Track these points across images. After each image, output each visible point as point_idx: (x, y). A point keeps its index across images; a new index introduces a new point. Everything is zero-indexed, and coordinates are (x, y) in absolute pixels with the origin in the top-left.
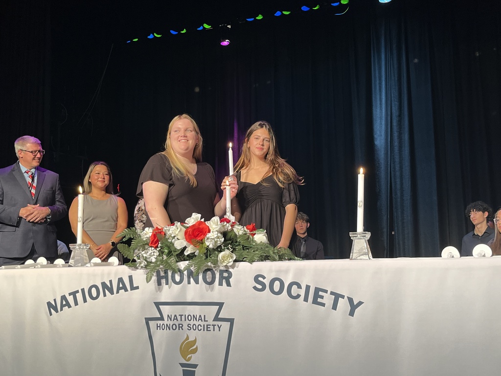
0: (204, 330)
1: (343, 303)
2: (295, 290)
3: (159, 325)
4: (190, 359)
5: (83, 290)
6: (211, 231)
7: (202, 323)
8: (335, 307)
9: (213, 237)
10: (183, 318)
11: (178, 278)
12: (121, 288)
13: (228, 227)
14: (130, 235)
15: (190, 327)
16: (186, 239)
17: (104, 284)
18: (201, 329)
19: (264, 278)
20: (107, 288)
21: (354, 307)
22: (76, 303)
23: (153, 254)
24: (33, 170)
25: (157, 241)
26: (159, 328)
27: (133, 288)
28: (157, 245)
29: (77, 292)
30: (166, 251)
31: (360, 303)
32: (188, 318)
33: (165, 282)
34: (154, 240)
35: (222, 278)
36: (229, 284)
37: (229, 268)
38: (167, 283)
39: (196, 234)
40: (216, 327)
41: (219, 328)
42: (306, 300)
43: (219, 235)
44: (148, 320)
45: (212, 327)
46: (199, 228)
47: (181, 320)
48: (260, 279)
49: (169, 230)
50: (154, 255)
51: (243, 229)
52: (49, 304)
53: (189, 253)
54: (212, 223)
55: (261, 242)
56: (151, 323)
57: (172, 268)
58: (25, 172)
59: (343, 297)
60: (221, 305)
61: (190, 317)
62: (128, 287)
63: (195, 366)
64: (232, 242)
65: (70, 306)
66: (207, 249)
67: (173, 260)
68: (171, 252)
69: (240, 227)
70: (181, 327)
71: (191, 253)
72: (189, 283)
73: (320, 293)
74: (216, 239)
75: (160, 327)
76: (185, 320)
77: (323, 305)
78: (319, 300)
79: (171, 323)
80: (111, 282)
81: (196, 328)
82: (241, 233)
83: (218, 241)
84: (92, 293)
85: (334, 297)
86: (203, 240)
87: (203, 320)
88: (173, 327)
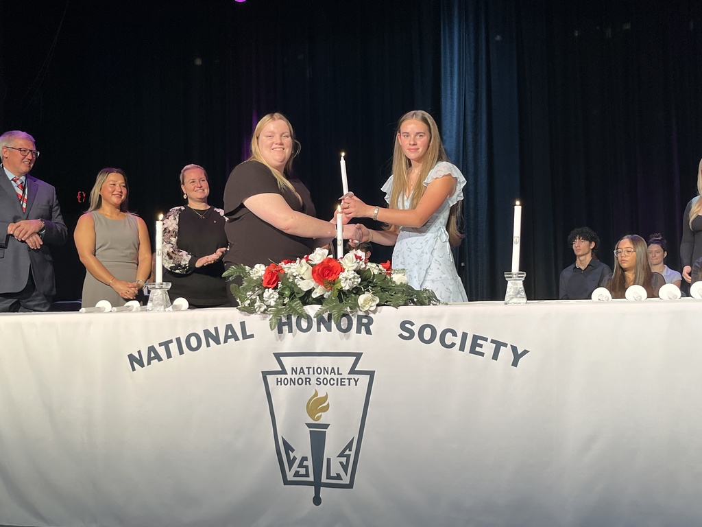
0: (337, 385)
1: (506, 354)
2: (449, 338)
3: (279, 380)
4: (319, 418)
5: (178, 340)
6: (346, 270)
7: (335, 377)
8: (495, 357)
10: (311, 370)
11: (304, 324)
12: (230, 337)
13: (362, 265)
14: (239, 273)
16: (315, 279)
17: (207, 333)
18: (334, 384)
19: (412, 324)
20: (213, 337)
21: (517, 356)
22: (169, 356)
23: (272, 296)
24: (23, 178)
25: (277, 280)
26: (279, 383)
27: (245, 336)
28: (275, 285)
29: (171, 341)
30: (287, 292)
31: (525, 352)
32: (318, 370)
33: (287, 329)
34: (270, 280)
35: (360, 324)
36: (368, 332)
37: (369, 313)
38: (290, 330)
39: (326, 273)
40: (352, 381)
41: (356, 382)
42: (462, 348)
43: (356, 274)
44: (265, 374)
45: (347, 381)
46: (328, 266)
47: (309, 373)
48: (408, 326)
49: (289, 268)
50: (273, 298)
51: (377, 267)
52: (131, 357)
53: (318, 295)
54: (347, 261)
55: (401, 283)
56: (270, 378)
57: (298, 313)
58: (12, 180)
59: (505, 345)
60: (358, 356)
62: (240, 335)
63: (326, 426)
64: (369, 283)
65: (160, 359)
66: (341, 291)
67: (298, 303)
68: (294, 293)
69: (374, 265)
70: (308, 381)
71: (320, 296)
72: (319, 330)
73: (479, 342)
74: (352, 280)
75: (281, 381)
76: (314, 373)
77: (482, 354)
78: (478, 349)
79: (297, 377)
80: (216, 329)
81: (326, 382)
82: (376, 272)
83: (354, 282)
84: (191, 343)
85: (495, 345)
86: (336, 281)
87: (336, 373)
88: (300, 382)
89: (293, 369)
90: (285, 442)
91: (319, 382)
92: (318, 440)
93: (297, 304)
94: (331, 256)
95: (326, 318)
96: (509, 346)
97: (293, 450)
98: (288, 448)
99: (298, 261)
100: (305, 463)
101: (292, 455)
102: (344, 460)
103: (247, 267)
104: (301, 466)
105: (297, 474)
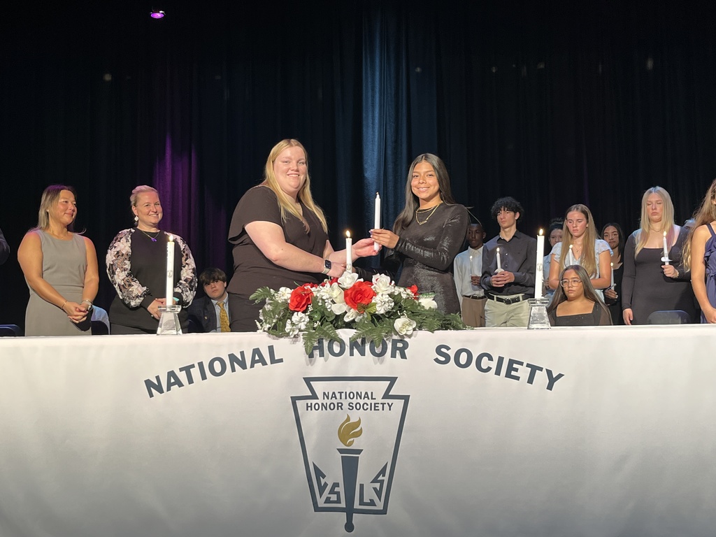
0: (371, 410)
1: (541, 377)
2: (485, 363)
3: (309, 405)
4: (351, 443)
5: (201, 365)
6: (379, 294)
7: (369, 402)
8: (530, 381)
10: (343, 395)
11: (336, 349)
12: (257, 362)
14: (264, 296)
15: (353, 407)
16: (347, 303)
17: (232, 357)
18: (367, 409)
19: (448, 348)
20: (237, 361)
21: (552, 380)
22: (191, 381)
25: (307, 304)
26: (309, 408)
27: (273, 361)
28: (305, 308)
29: (193, 366)
30: (317, 316)
31: (560, 376)
32: (350, 395)
33: (318, 353)
34: (299, 303)
35: (395, 349)
36: (403, 356)
37: (404, 338)
38: (322, 355)
39: (358, 297)
40: (386, 406)
41: (390, 407)
42: (498, 372)
43: (390, 299)
44: (294, 399)
45: (381, 406)
46: (360, 290)
47: (341, 398)
48: (443, 350)
49: (318, 291)
50: (304, 321)
51: (405, 292)
52: (149, 384)
53: (349, 319)
54: (381, 285)
56: (299, 403)
57: (330, 337)
59: (541, 369)
60: (392, 380)
61: (352, 394)
62: (267, 359)
63: (359, 452)
65: (181, 385)
66: (374, 315)
67: (331, 327)
68: (325, 317)
70: (340, 406)
71: (352, 320)
72: (352, 354)
73: (515, 366)
75: (311, 407)
76: (346, 398)
77: (517, 378)
78: (513, 373)
79: (329, 402)
80: (242, 353)
81: (359, 407)
82: (405, 296)
83: (388, 306)
84: (215, 368)
85: (530, 369)
86: (369, 305)
87: (370, 397)
88: (332, 407)
89: (324, 393)
90: (315, 467)
91: (351, 406)
93: (329, 328)
94: (362, 280)
95: (360, 343)
96: (544, 370)
97: (324, 476)
98: (319, 474)
100: (337, 489)
101: (323, 481)
102: (377, 485)
103: (271, 290)
104: (332, 492)
105: (328, 501)
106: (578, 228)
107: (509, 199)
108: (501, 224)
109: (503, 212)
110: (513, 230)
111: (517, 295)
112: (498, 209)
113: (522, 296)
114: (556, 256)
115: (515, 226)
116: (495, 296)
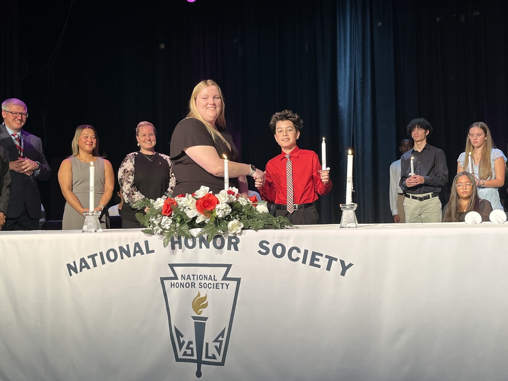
0: (213, 288)
1: (336, 266)
2: (295, 254)
3: (173, 284)
4: (201, 313)
5: (101, 254)
6: (220, 203)
7: (212, 282)
8: (328, 268)
9: (222, 208)
10: (195, 277)
11: (190, 243)
12: (138, 252)
13: (234, 198)
14: (145, 205)
15: (202, 286)
16: (198, 210)
17: (121, 248)
18: (211, 287)
19: (268, 243)
20: (125, 252)
21: (345, 268)
22: (95, 265)
23: (167, 222)
24: (19, 133)
25: (171, 210)
26: (173, 286)
27: (148, 252)
28: (170, 214)
29: (96, 255)
30: (178, 219)
31: (351, 265)
32: (200, 277)
33: (178, 246)
34: (167, 210)
35: (230, 243)
36: (236, 249)
37: (236, 235)
38: (180, 248)
39: (206, 205)
40: (224, 286)
41: (227, 286)
42: (304, 262)
43: (228, 206)
44: (162, 279)
45: (220, 286)
46: (208, 200)
47: (194, 279)
48: (265, 244)
49: (181, 201)
50: (168, 223)
51: (246, 200)
52: (69, 266)
53: (200, 221)
54: (221, 196)
55: (263, 212)
56: (166, 282)
57: (185, 235)
58: (12, 135)
59: (336, 260)
60: (229, 267)
61: (201, 277)
62: (144, 250)
63: (206, 319)
64: (238, 212)
65: (89, 268)
66: (217, 218)
67: (186, 227)
68: (183, 220)
70: (193, 285)
71: (202, 222)
72: (201, 247)
73: (317, 257)
74: (225, 210)
75: (174, 285)
76: (197, 279)
77: (319, 266)
78: (316, 262)
79: (185, 282)
80: (128, 246)
81: (206, 286)
82: (245, 204)
83: (226, 211)
84: (110, 256)
85: (328, 259)
86: (213, 211)
87: (213, 279)
88: (187, 286)
89: (182, 276)
90: (176, 330)
91: (200, 285)
92: (200, 329)
94: (211, 192)
95: (206, 239)
96: (338, 260)
97: (182, 336)
98: (179, 334)
99: (186, 196)
100: (191, 346)
101: (182, 340)
102: (218, 344)
103: (151, 200)
104: (188, 348)
105: (185, 354)
106: (478, 140)
107: (422, 120)
108: (415, 139)
109: (417, 129)
110: (424, 143)
111: (428, 194)
112: (413, 127)
113: (432, 194)
114: (460, 163)
115: (425, 140)
116: (411, 195)
